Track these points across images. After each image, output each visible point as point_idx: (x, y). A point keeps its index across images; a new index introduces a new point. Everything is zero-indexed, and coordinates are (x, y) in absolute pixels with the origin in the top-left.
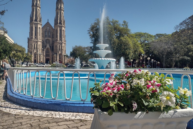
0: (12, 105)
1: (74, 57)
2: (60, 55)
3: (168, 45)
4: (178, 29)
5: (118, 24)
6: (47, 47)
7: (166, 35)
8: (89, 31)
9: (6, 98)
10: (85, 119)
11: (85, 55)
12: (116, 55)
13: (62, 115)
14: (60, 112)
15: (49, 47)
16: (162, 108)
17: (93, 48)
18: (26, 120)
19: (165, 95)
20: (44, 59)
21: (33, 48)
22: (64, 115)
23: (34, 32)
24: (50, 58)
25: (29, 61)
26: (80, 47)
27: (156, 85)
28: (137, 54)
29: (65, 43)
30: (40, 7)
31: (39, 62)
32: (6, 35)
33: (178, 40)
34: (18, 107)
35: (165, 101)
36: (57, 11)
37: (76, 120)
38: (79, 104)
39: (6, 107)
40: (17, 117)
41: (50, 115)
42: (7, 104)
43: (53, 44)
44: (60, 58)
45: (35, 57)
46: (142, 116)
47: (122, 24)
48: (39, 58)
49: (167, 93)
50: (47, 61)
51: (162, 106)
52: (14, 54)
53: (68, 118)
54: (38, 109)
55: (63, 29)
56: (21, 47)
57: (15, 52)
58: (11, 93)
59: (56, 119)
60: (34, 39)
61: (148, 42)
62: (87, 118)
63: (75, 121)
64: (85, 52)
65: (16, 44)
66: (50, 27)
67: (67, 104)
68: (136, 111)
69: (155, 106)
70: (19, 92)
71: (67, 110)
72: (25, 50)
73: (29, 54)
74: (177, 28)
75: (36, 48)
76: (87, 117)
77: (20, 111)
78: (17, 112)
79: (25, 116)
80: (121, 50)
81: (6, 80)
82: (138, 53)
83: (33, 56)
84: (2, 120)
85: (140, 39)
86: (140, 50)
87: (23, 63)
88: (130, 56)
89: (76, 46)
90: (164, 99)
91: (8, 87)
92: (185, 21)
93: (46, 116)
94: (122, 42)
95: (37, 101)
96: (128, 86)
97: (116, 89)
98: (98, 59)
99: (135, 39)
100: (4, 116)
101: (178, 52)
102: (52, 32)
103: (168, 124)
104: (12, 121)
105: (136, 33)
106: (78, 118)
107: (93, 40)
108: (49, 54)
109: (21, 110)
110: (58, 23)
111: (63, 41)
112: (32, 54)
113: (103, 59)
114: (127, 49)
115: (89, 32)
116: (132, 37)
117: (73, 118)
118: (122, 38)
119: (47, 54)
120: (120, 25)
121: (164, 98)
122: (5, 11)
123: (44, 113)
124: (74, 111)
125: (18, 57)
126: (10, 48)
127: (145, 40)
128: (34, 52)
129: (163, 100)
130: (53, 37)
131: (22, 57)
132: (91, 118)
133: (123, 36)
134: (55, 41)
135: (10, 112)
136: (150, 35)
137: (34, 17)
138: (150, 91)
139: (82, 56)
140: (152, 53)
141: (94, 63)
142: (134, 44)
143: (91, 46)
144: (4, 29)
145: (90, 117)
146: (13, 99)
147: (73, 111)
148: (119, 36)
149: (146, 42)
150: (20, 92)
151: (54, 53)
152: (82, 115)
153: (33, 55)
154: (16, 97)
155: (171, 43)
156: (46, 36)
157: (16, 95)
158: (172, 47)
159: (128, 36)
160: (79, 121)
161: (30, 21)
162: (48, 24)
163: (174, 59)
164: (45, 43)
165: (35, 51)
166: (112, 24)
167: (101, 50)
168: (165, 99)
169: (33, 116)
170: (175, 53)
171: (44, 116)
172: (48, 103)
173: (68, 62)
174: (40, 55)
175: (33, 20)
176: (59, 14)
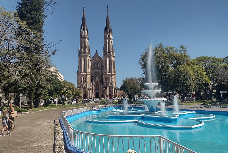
2: (110, 88)
5: (173, 51)
6: (96, 80)
8: (140, 61)
15: (98, 80)
17: (145, 80)
20: (94, 94)
21: (82, 82)
23: (83, 65)
24: (100, 92)
26: (131, 79)
28: (201, 84)
29: (115, 75)
30: (88, 39)
36: (105, 40)
43: (102, 76)
44: (110, 92)
45: (85, 92)
48: (88, 92)
52: (64, 92)
55: (112, 59)
56: (71, 83)
60: (83, 73)
65: (66, 81)
66: (99, 58)
72: (75, 86)
75: (86, 82)
86: (205, 79)
88: (192, 88)
89: (127, 79)
102: (101, 64)
105: (199, 57)
108: (98, 87)
110: (106, 53)
111: (112, 72)
113: (152, 99)
114: (187, 79)
118: (179, 67)
119: (96, 87)
125: (68, 94)
130: (102, 69)
131: (72, 94)
133: (181, 65)
134: (104, 73)
137: (83, 50)
143: (143, 77)
151: (103, 87)
153: (82, 90)
156: (95, 69)
161: (79, 54)
162: (96, 55)
164: (95, 76)
165: (84, 85)
166: (166, 51)
167: (150, 89)
173: (119, 95)
174: (89, 89)
175: (82, 53)
176: (108, 43)
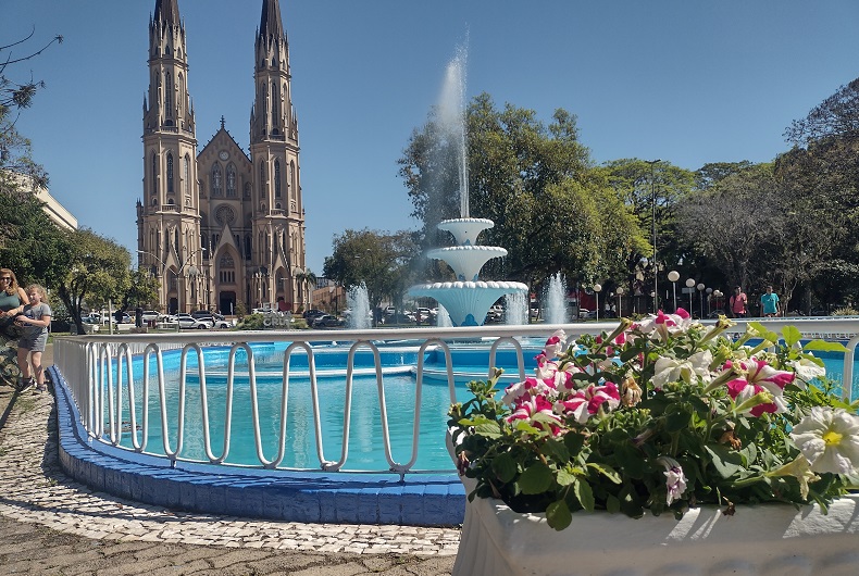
0: (87, 500)
1: (341, 279)
2: (280, 273)
3: (761, 213)
4: (804, 137)
5: (532, 125)
6: (223, 242)
7: (747, 169)
8: (402, 162)
9: (58, 468)
10: (415, 553)
11: (390, 269)
12: (526, 268)
13: (310, 538)
14: (300, 526)
15: (231, 241)
16: (805, 490)
17: (423, 237)
18: (151, 565)
19: (819, 427)
20: (213, 296)
21: (162, 247)
22: (316, 536)
23: (162, 177)
24: (238, 288)
25: (145, 307)
26: (366, 238)
27: (771, 380)
28: (620, 256)
29: (300, 222)
30: (184, 66)
31: (188, 310)
32: (43, 195)
33: (805, 186)
34: (111, 505)
35: (817, 454)
36: (261, 78)
37: (372, 556)
38: (382, 484)
39: (59, 511)
40: (108, 551)
41: (253, 538)
42: (64, 497)
43: (248, 225)
44: (280, 289)
45: (172, 288)
46: (706, 529)
47: (551, 127)
48: (188, 289)
49: (825, 416)
50: (226, 304)
51: (806, 479)
52: (81, 278)
53: (336, 551)
54: (201, 513)
55: (290, 157)
56: (110, 244)
57: (84, 268)
58: (79, 446)
59: (283, 553)
60: (164, 208)
61: (667, 200)
62: (422, 549)
63: (366, 562)
64: (390, 257)
65: (89, 233)
66: (232, 152)
67: (326, 487)
68: (679, 507)
69: (768, 481)
70: (114, 440)
71: (330, 514)
72: (128, 257)
73: (147, 274)
74: (798, 132)
75: (177, 248)
76: (419, 542)
77: (119, 524)
78: (111, 529)
79: (144, 546)
80: (547, 240)
81: (52, 390)
82: (625, 254)
83: (161, 281)
84: (44, 566)
85: (631, 190)
86: (633, 241)
87: (119, 316)
88: (590, 269)
89: (349, 233)
90: (814, 442)
91: (64, 420)
92: (835, 98)
93: (237, 545)
94: (552, 207)
95: (197, 480)
96: (630, 390)
97: (580, 403)
98: (449, 284)
99: (611, 191)
100: (55, 549)
101: (805, 243)
102: (243, 176)
103: (826, 562)
104: (88, 569)
105: (615, 163)
106: (381, 547)
107: (422, 203)
108: (231, 271)
109: (125, 522)
110: (265, 132)
111: (290, 210)
112: (156, 276)
113: (473, 285)
114: (574, 237)
115: (403, 166)
116: (597, 183)
117: (358, 549)
118: (551, 189)
119: (223, 271)
120: (539, 128)
121: (811, 438)
122: (33, 87)
123: (229, 532)
124: (362, 518)
125: (98, 287)
126: (64, 251)
127: (656, 195)
128: (168, 266)
129: (812, 450)
130: (246, 198)
131: (117, 289)
132: (437, 547)
133: (557, 180)
134: (255, 211)
135: (78, 532)
136: (675, 171)
137: (162, 112)
138: (747, 406)
139: (379, 277)
140: (689, 250)
141: (431, 303)
142: (607, 213)
143: (414, 230)
144: (31, 168)
145: (432, 540)
146: (87, 472)
147: (357, 517)
148: (540, 180)
149: (661, 201)
150: (117, 441)
151: (252, 269)
152: (395, 537)
153: (163, 281)
154: (101, 461)
155: (770, 204)
156: (215, 194)
157: (100, 453)
158: (778, 223)
159: (576, 178)
160: (384, 563)
161: (145, 129)
162: (222, 138)
163: (788, 274)
164: (215, 224)
165: (171, 261)
166: (504, 127)
167: (463, 245)
168: (818, 442)
169: (180, 545)
170: (792, 249)
171: (230, 545)
172: (244, 486)
173: (316, 304)
174: (193, 277)
175: (158, 124)
176: (270, 92)
